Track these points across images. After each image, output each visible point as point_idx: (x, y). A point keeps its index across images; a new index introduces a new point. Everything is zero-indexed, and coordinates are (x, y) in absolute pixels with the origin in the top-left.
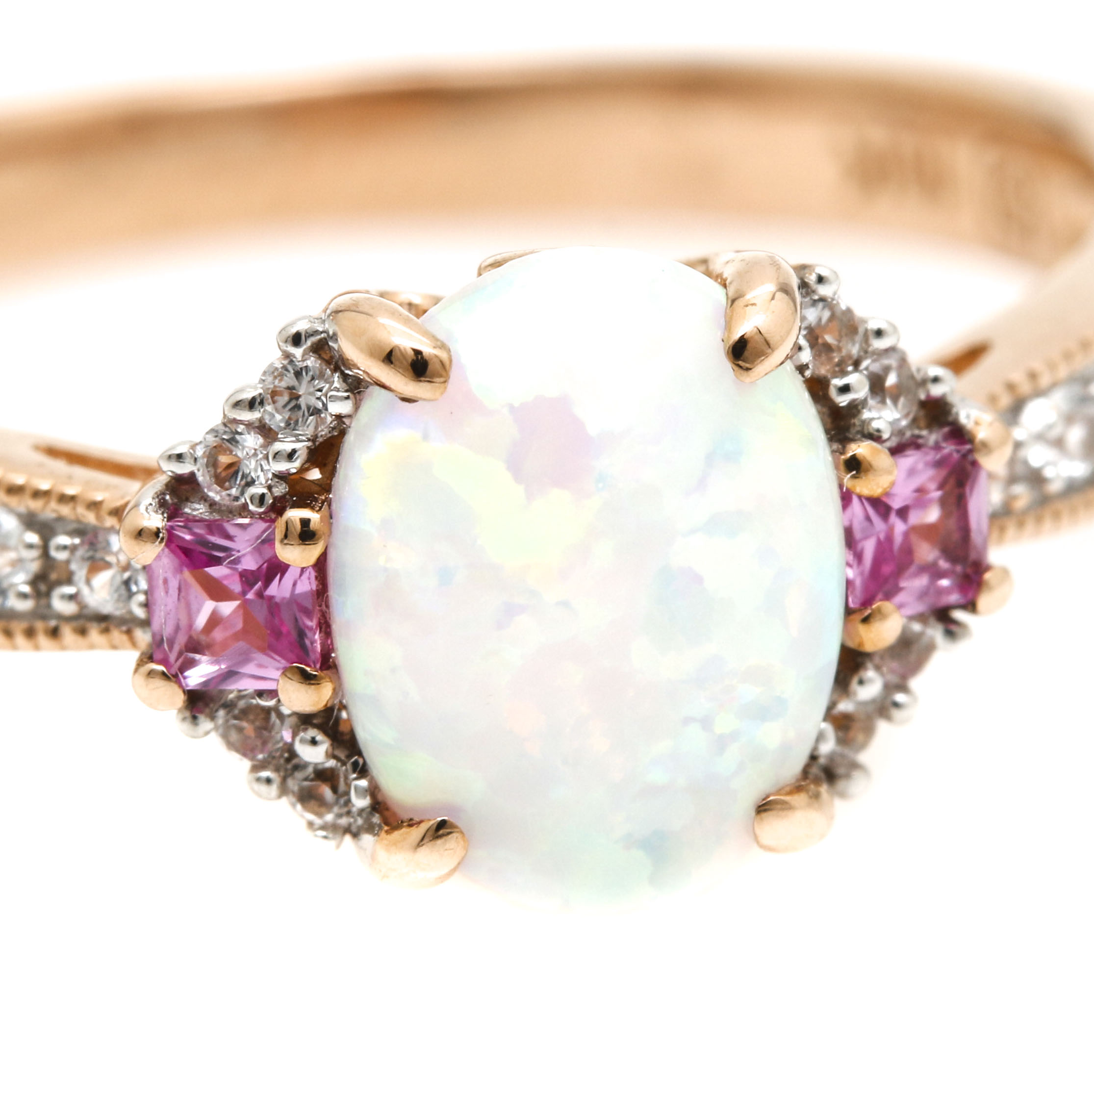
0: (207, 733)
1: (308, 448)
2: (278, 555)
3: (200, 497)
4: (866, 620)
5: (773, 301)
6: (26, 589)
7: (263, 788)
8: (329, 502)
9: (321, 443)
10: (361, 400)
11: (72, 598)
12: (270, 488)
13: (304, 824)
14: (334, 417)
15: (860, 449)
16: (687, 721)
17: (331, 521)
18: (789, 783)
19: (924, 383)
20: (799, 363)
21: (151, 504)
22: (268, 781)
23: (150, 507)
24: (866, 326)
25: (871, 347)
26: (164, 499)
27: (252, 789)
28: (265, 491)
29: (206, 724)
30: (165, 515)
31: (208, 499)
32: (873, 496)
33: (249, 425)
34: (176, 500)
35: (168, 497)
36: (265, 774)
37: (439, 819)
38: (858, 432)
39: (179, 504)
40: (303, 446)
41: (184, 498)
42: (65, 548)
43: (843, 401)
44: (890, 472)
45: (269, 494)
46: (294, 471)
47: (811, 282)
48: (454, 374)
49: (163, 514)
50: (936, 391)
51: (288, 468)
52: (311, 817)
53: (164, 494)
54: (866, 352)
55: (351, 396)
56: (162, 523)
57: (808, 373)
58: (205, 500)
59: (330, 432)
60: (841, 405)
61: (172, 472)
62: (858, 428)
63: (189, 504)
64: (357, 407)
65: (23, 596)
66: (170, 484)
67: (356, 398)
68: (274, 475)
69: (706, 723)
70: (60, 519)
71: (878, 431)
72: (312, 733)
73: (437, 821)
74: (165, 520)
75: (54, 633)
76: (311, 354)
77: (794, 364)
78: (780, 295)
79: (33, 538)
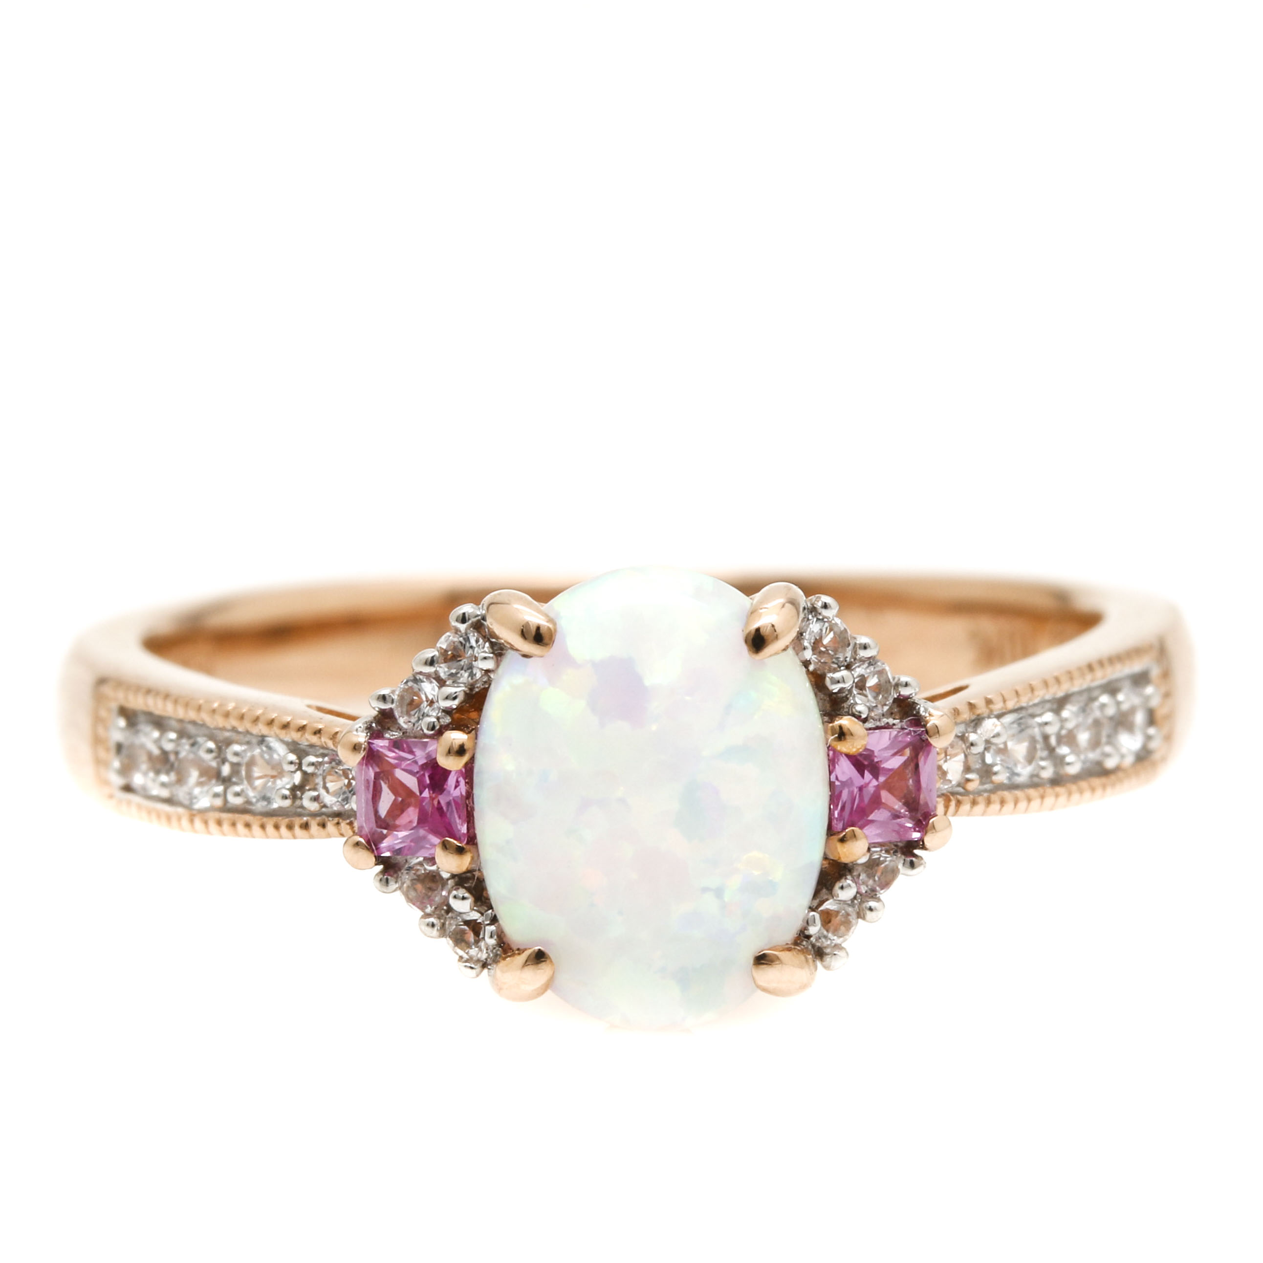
0: (395, 890)
1: (465, 691)
2: (438, 761)
3: (397, 727)
4: (842, 840)
5: (783, 609)
6: (287, 793)
7: (429, 930)
8: (476, 730)
9: (477, 693)
10: (501, 661)
11: (316, 799)
12: (438, 718)
13: (457, 957)
14: (483, 671)
15: (845, 721)
16: (705, 890)
17: (476, 741)
18: (780, 944)
19: (897, 685)
20: (803, 659)
21: (360, 727)
22: (433, 925)
23: (359, 729)
24: (856, 641)
25: (858, 656)
26: (371, 726)
27: (421, 930)
28: (435, 720)
29: (393, 886)
30: (369, 734)
31: (403, 729)
32: (849, 753)
33: (428, 676)
34: (379, 728)
35: (374, 725)
36: (432, 920)
37: (537, 948)
38: (846, 712)
39: (381, 730)
40: (461, 691)
41: (386, 727)
42: (313, 764)
43: (835, 688)
44: (863, 738)
45: (437, 722)
46: (455, 707)
47: (817, 607)
48: (558, 639)
49: (367, 733)
50: (905, 692)
51: (451, 704)
52: (461, 953)
53: (372, 722)
54: (855, 659)
55: (494, 657)
56: (365, 738)
57: (811, 668)
58: (400, 730)
59: (483, 685)
60: (834, 691)
61: (378, 708)
62: (846, 710)
63: (389, 731)
64: (498, 665)
65: (285, 797)
66: (377, 718)
67: (497, 659)
68: (444, 711)
69: (719, 893)
70: (312, 746)
71: (860, 712)
72: (462, 892)
73: (534, 951)
74: (368, 737)
75: (306, 826)
76: (471, 629)
77: (799, 659)
78: (788, 605)
79: (292, 757)
